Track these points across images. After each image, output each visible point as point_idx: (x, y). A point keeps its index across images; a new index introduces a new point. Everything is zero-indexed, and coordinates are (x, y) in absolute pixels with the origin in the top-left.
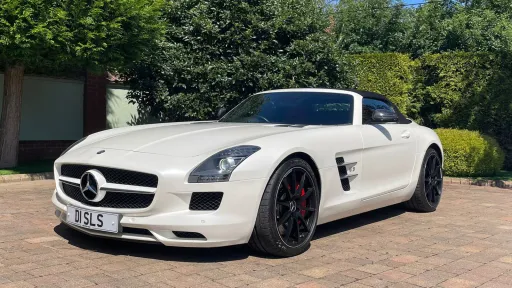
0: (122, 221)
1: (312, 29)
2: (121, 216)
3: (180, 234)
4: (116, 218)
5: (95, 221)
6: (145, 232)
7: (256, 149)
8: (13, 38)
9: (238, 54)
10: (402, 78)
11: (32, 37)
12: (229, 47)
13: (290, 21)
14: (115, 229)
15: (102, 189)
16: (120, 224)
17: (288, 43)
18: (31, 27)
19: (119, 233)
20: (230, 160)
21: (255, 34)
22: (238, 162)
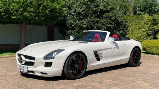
0: (28, 69)
1: (112, 9)
2: (28, 68)
3: (42, 73)
4: (26, 68)
5: (22, 69)
6: (33, 72)
7: (64, 50)
8: (17, 16)
9: (87, 18)
10: (145, 23)
11: (24, 16)
12: (85, 16)
13: (105, 7)
14: (26, 71)
15: (24, 61)
16: (27, 70)
17: (104, 14)
18: (23, 13)
19: (27, 72)
20: (55, 53)
21: (92, 12)
22: (57, 54)
